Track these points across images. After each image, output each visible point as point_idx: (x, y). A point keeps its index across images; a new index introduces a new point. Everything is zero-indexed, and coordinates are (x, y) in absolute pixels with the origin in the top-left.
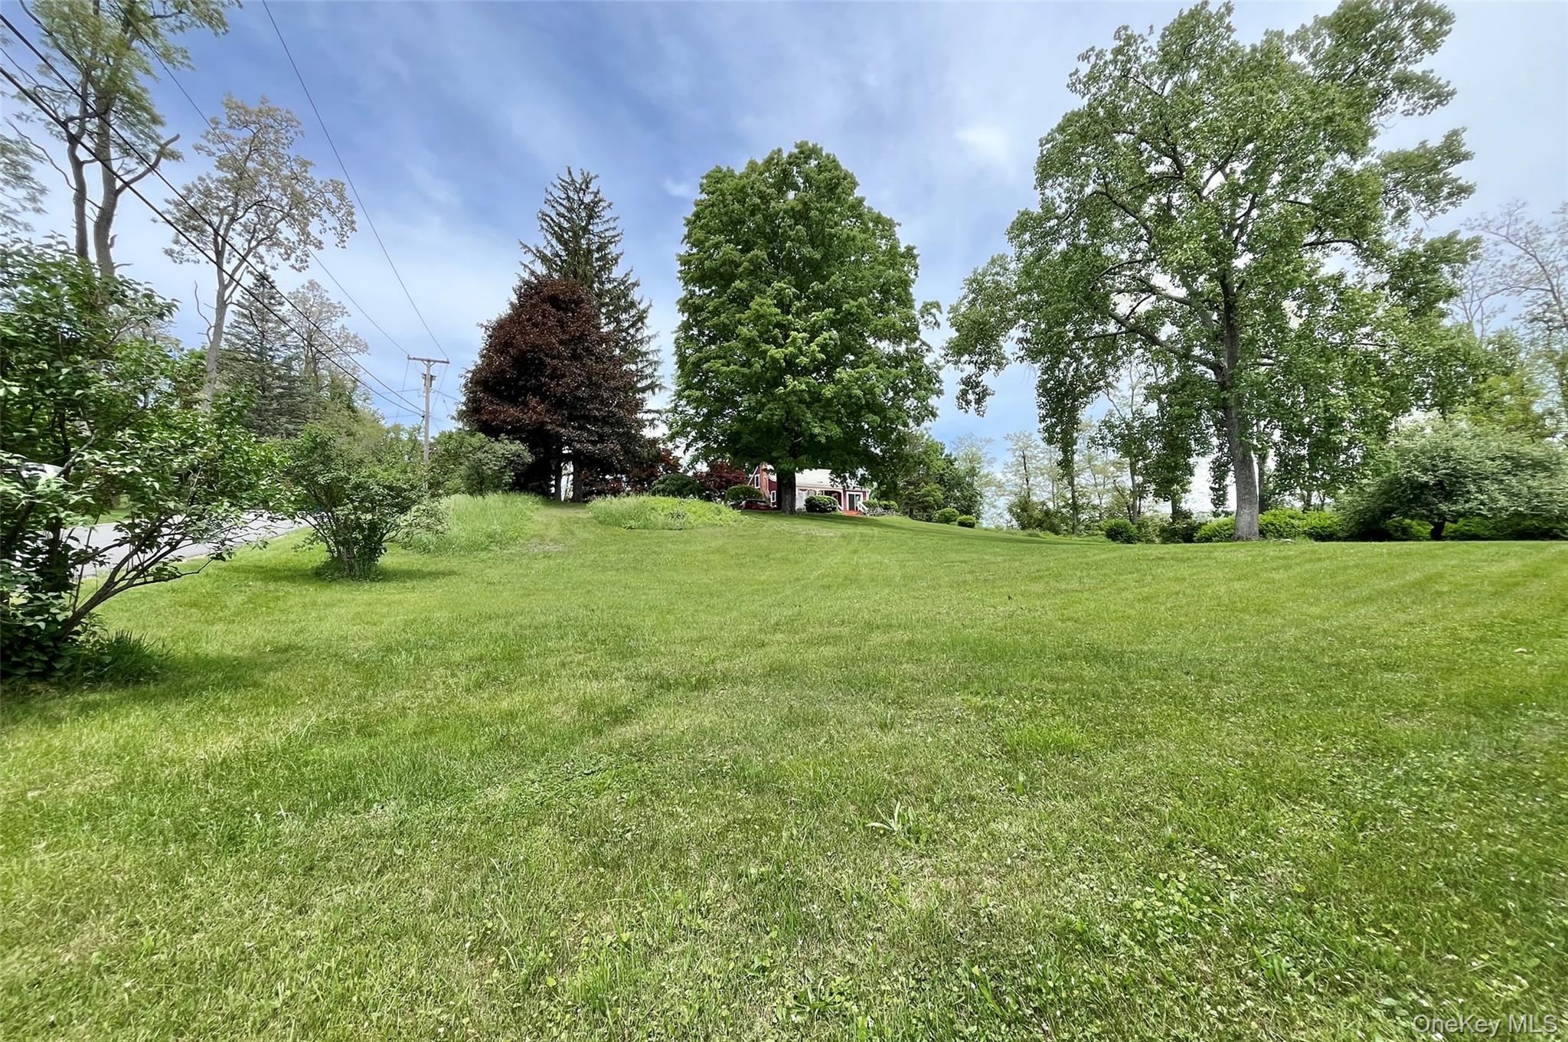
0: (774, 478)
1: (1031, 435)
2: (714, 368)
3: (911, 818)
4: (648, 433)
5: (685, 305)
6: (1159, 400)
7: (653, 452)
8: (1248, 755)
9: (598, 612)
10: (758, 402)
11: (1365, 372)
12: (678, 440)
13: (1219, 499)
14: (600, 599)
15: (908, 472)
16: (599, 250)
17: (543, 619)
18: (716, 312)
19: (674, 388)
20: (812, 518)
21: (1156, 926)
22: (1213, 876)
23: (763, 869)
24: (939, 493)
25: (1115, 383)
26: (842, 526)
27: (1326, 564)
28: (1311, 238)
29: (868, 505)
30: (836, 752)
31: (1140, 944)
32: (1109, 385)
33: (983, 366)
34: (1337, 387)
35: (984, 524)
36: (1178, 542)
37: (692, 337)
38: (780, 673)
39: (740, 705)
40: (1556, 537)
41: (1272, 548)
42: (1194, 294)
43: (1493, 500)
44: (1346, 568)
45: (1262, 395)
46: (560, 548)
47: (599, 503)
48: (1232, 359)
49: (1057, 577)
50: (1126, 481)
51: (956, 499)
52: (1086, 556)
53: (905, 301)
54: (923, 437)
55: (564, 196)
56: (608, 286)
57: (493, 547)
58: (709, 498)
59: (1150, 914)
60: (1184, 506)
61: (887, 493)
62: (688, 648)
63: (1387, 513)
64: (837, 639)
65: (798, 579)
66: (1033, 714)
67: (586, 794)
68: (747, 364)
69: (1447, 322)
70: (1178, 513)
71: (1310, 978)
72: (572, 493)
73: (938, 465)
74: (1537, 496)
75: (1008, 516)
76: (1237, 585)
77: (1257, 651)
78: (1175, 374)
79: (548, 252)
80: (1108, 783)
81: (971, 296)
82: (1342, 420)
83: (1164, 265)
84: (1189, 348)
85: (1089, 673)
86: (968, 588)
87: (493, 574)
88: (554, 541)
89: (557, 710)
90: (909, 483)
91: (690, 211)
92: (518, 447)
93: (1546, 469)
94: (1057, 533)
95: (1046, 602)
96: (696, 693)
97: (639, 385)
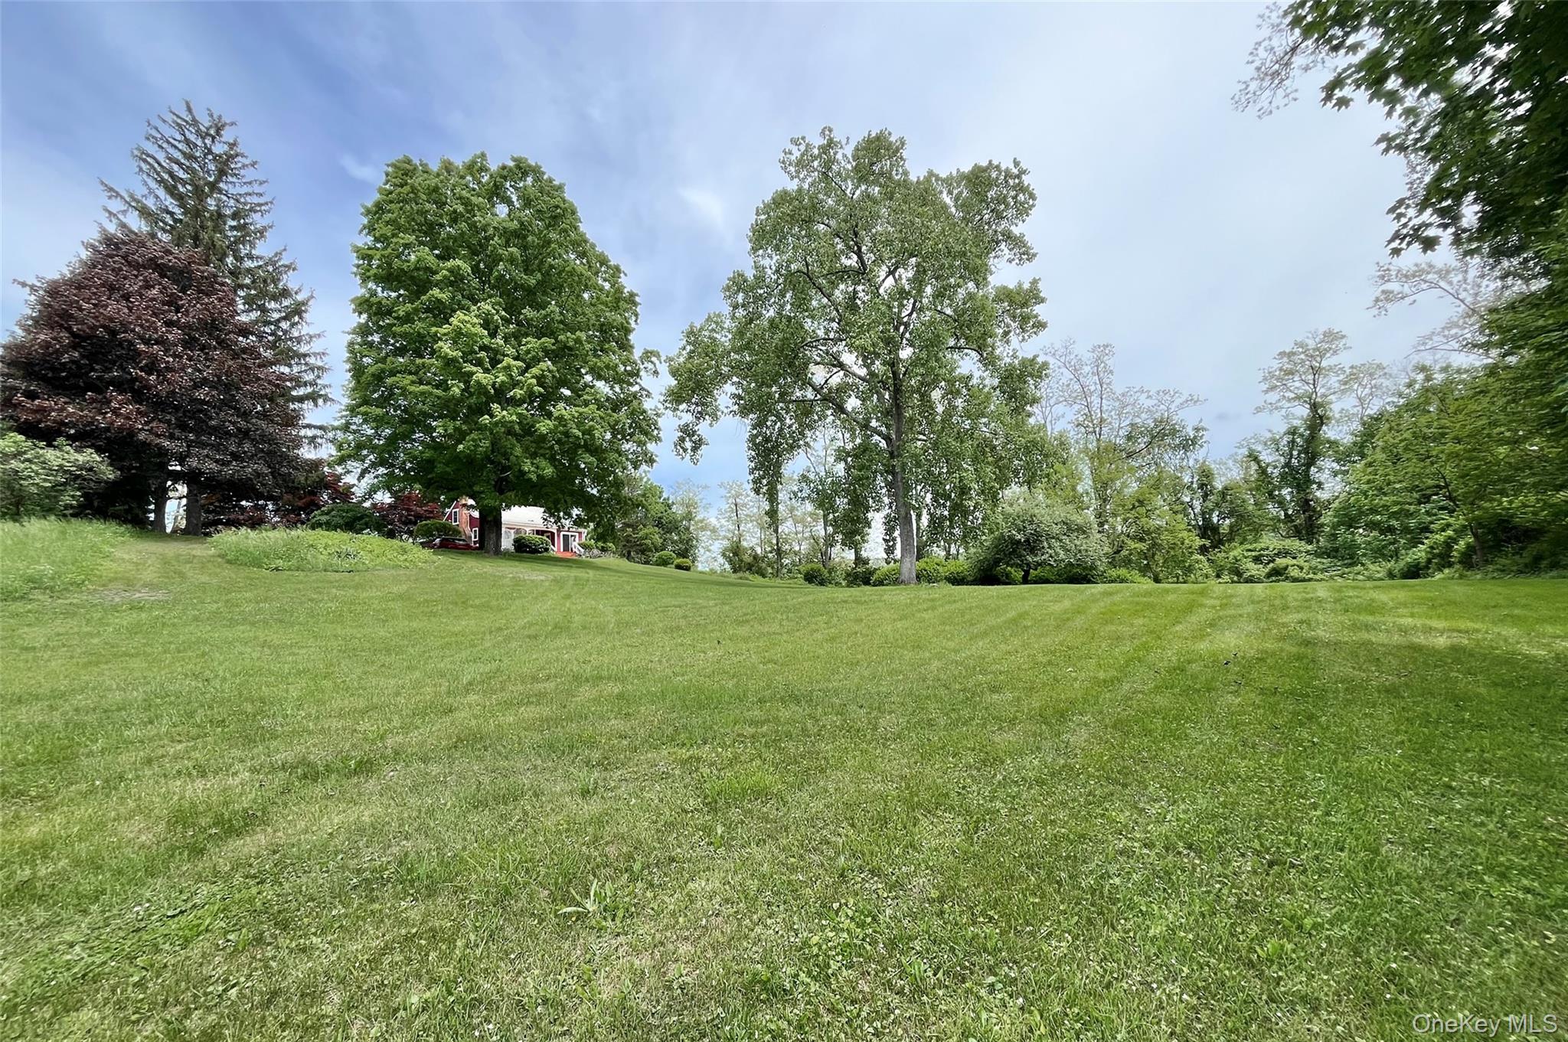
0: (476, 514)
1: (742, 484)
2: (401, 384)
3: (609, 894)
4: (307, 453)
5: (364, 305)
6: (846, 462)
7: (314, 475)
8: (903, 778)
9: (217, 683)
10: (456, 429)
11: (984, 453)
12: (351, 464)
13: (889, 550)
14: (220, 664)
15: (625, 514)
16: (235, 216)
17: (118, 696)
18: (407, 319)
19: (346, 401)
20: (521, 560)
21: (829, 957)
22: (875, 896)
23: (428, 994)
24: (657, 536)
25: (812, 444)
26: (555, 569)
27: (958, 605)
28: (952, 342)
29: (584, 546)
30: (529, 830)
31: (815, 979)
32: (807, 444)
33: (700, 416)
34: (966, 463)
35: (700, 567)
36: (859, 586)
37: (371, 345)
38: (469, 742)
39: (414, 789)
40: (1089, 582)
41: (925, 591)
42: (872, 374)
43: (1057, 554)
44: (971, 608)
45: (918, 465)
46: (160, 595)
47: (229, 538)
48: (899, 433)
49: (762, 620)
50: (820, 530)
51: (674, 542)
52: (786, 600)
53: (625, 346)
54: (641, 479)
55: (179, 137)
56: (249, 264)
57: (37, 595)
58: (391, 535)
59: (824, 947)
60: (864, 554)
61: (604, 535)
62: (349, 723)
63: (997, 562)
64: (541, 696)
65: (500, 629)
66: (735, 759)
67: (167, 947)
68: (442, 385)
69: (1032, 421)
70: (859, 560)
71: (940, 975)
72: (184, 522)
73: (656, 509)
74: (1080, 551)
75: (721, 560)
76: (899, 625)
77: (912, 682)
78: (858, 441)
79: (150, 203)
80: (795, 821)
81: (689, 348)
82: (970, 489)
83: (851, 347)
84: (868, 420)
85: (784, 714)
86: (681, 633)
87: (35, 635)
88: (152, 586)
89: (127, 831)
90: (628, 526)
91: (371, 199)
92: (89, 456)
93: (1084, 532)
94: (764, 576)
95: (752, 645)
96: (355, 780)
97: (294, 393)
